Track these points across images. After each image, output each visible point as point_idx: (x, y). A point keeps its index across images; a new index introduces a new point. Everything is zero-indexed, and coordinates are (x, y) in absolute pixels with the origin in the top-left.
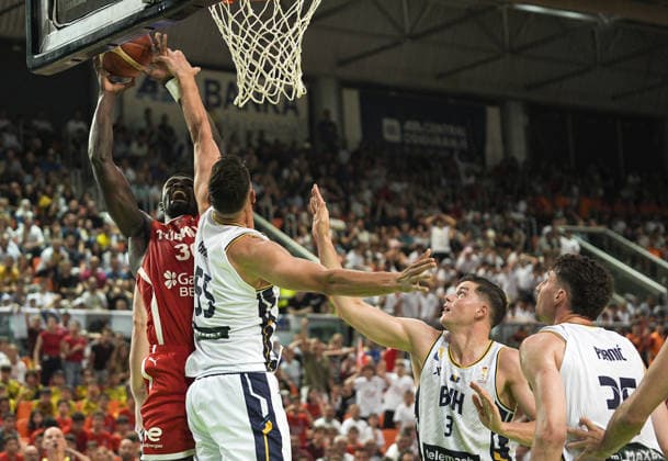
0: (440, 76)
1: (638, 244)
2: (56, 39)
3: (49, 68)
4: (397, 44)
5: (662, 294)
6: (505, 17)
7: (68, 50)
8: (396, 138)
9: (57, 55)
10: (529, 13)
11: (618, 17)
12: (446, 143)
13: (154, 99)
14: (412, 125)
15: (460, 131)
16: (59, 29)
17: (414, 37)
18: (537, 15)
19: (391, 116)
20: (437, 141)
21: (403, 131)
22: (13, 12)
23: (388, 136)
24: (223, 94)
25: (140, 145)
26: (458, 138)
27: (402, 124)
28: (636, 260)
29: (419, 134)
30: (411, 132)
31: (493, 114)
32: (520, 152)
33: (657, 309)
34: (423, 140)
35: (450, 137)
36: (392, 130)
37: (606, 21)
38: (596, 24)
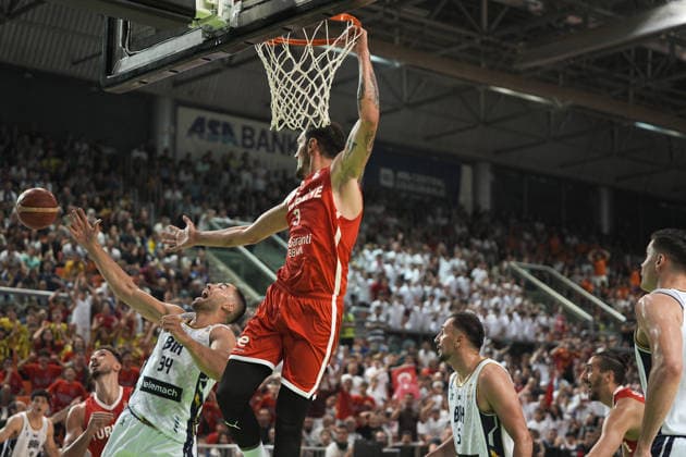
0: (428, 138)
1: (572, 280)
2: (127, 64)
3: (118, 87)
4: (397, 110)
5: (587, 321)
6: (482, 95)
7: (136, 73)
8: (389, 184)
9: (127, 77)
10: (500, 94)
11: (569, 102)
12: (428, 191)
13: (201, 137)
14: (402, 175)
15: (439, 183)
16: (130, 55)
17: (411, 106)
18: (506, 96)
19: (387, 166)
20: (422, 189)
21: (396, 179)
22: (94, 60)
23: (384, 182)
24: (256, 138)
25: (187, 173)
26: (439, 188)
27: (395, 172)
28: (570, 294)
29: (407, 182)
30: (402, 180)
31: (467, 171)
32: (486, 203)
33: (584, 333)
34: (411, 187)
35: (431, 186)
36: (386, 178)
37: (560, 105)
38: (552, 107)
